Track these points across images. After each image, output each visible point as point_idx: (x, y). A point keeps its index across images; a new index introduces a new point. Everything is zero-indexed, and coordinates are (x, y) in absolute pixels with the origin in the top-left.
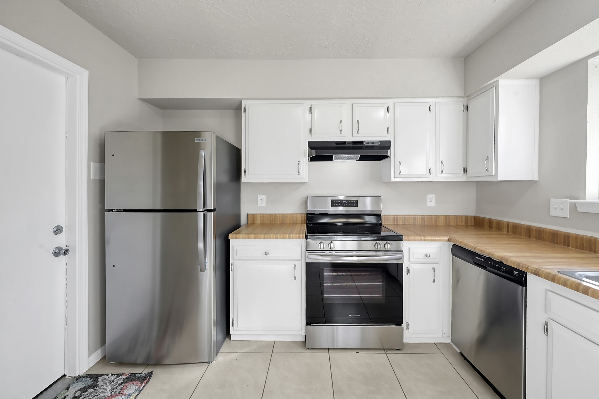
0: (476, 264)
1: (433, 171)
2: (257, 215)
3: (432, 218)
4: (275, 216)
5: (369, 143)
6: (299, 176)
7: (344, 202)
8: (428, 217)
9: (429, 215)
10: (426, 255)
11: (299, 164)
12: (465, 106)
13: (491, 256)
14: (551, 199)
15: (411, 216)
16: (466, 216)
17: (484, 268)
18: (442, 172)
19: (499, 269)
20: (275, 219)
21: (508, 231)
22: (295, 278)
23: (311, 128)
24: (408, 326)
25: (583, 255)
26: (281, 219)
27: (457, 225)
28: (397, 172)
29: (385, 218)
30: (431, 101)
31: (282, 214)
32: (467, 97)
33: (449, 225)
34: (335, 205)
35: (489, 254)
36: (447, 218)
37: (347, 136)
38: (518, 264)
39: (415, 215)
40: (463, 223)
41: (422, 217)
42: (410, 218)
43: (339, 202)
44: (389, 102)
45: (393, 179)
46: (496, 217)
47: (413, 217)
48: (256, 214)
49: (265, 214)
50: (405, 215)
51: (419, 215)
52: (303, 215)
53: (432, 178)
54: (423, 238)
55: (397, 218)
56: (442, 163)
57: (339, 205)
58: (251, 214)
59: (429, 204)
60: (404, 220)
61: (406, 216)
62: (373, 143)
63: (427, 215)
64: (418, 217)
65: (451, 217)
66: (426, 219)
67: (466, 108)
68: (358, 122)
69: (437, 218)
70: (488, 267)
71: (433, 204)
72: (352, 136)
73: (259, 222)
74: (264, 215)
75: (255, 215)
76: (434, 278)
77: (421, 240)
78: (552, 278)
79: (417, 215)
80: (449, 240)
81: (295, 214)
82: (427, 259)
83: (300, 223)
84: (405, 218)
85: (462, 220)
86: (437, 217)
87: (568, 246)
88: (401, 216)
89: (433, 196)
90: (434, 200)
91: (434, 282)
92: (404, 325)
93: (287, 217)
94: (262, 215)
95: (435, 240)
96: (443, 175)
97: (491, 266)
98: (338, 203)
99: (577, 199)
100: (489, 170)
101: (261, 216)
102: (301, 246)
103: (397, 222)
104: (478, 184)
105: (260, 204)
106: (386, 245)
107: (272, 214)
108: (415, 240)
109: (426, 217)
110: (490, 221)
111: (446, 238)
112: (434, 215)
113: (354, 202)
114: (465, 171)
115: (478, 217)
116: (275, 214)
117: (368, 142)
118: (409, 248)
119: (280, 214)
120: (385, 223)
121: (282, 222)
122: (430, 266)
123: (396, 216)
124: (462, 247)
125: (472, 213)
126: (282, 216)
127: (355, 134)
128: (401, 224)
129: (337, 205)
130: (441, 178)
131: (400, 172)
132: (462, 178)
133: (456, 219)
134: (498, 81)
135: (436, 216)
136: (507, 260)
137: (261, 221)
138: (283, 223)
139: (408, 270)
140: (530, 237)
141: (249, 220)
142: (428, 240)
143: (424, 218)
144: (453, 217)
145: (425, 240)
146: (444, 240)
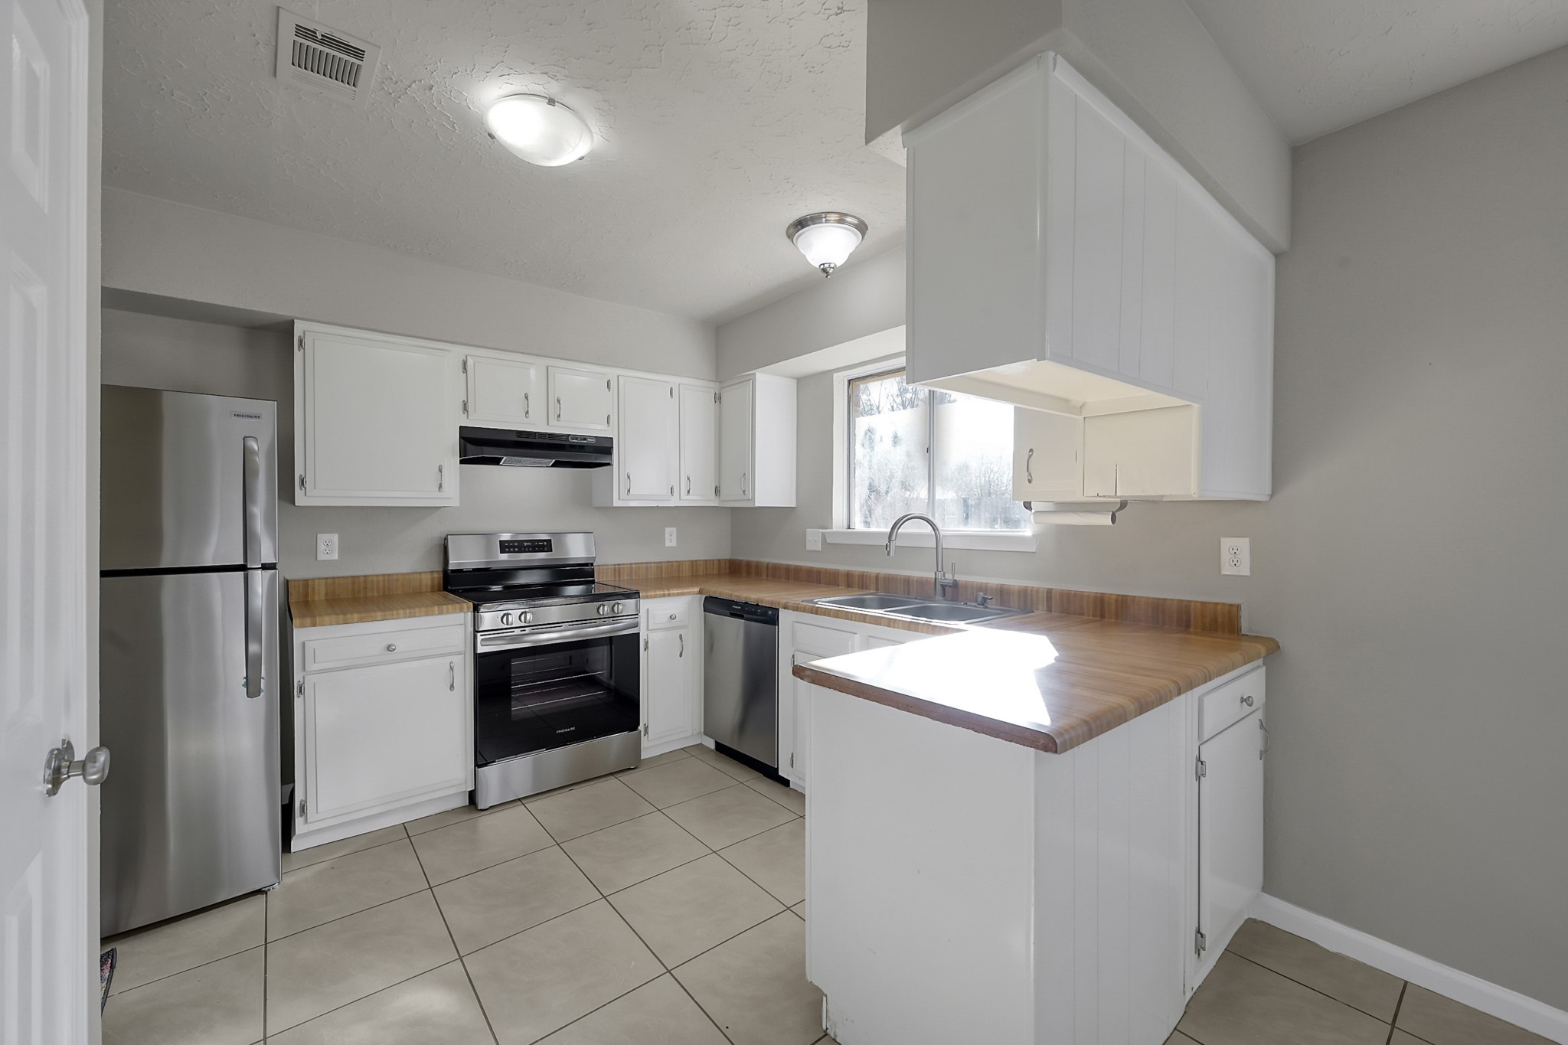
0: (733, 615)
1: (676, 491)
2: (317, 582)
3: (672, 565)
4: (365, 582)
5: (577, 439)
6: (440, 495)
7: (525, 544)
8: (667, 564)
9: (668, 562)
10: (671, 617)
11: (441, 471)
12: (717, 396)
13: (747, 601)
14: (807, 530)
15: (641, 565)
16: (719, 560)
17: (740, 617)
18: (689, 492)
19: (755, 613)
20: (365, 588)
21: (767, 576)
22: (452, 687)
23: (466, 401)
24: (646, 728)
25: (827, 589)
26: (381, 585)
27: (707, 574)
28: (624, 491)
29: (599, 570)
30: (674, 381)
31: (384, 575)
32: (720, 382)
33: (696, 576)
34: (507, 550)
35: (746, 598)
36: (694, 564)
37: (537, 424)
38: (772, 602)
39: (647, 563)
40: (715, 571)
41: (659, 565)
42: (639, 567)
43: (516, 544)
44: (611, 373)
45: (617, 503)
46: (753, 558)
47: (644, 565)
48: (313, 580)
49: (339, 578)
50: (631, 564)
51: (654, 563)
52: (436, 575)
53: (673, 502)
54: (666, 592)
55: (619, 569)
56: (688, 479)
57: (516, 549)
58: (299, 581)
59: (668, 544)
60: (631, 572)
61: (634, 566)
62: (585, 439)
63: (664, 562)
64: (653, 565)
65: (698, 562)
66: (664, 569)
67: (718, 398)
68: (559, 401)
69: (679, 566)
70: (745, 615)
71: (674, 544)
72: (548, 424)
73: (323, 597)
74: (337, 580)
75: (310, 582)
76: (681, 650)
77: (664, 595)
78: (796, 608)
79: (650, 563)
80: (700, 592)
81: (416, 573)
82: (674, 623)
83: (429, 590)
84: (631, 568)
85: (713, 566)
86: (680, 564)
87: (820, 583)
88: (626, 566)
89: (674, 530)
90: (674, 537)
91: (681, 655)
92: (641, 727)
93: (397, 580)
94: (330, 581)
95: (683, 594)
96: (689, 497)
97: (749, 613)
98: (514, 547)
99: (827, 529)
100: (747, 493)
101: (326, 584)
102: (463, 626)
103: (619, 576)
104: (734, 510)
105: (321, 557)
106: (616, 608)
107: (359, 577)
108: (656, 596)
109: (664, 564)
110: (748, 564)
111: (697, 590)
112: (676, 562)
113: (545, 543)
114: (717, 491)
115: (733, 560)
116: (365, 576)
117: (575, 437)
118: (648, 610)
119: (377, 576)
120: (599, 578)
121: (384, 593)
122: (677, 633)
123: (617, 566)
124: (716, 598)
125: (725, 554)
126: (384, 581)
127: (553, 421)
128: (626, 578)
129: (512, 550)
130: (687, 501)
131: (629, 491)
132: (714, 502)
133: (706, 564)
134: (755, 374)
135: (678, 562)
136: (762, 601)
137: (327, 594)
138: (387, 593)
139: (647, 643)
140: (788, 579)
141: (293, 593)
142: (674, 595)
143: (661, 568)
144: (701, 562)
145: (669, 595)
146: (694, 593)
